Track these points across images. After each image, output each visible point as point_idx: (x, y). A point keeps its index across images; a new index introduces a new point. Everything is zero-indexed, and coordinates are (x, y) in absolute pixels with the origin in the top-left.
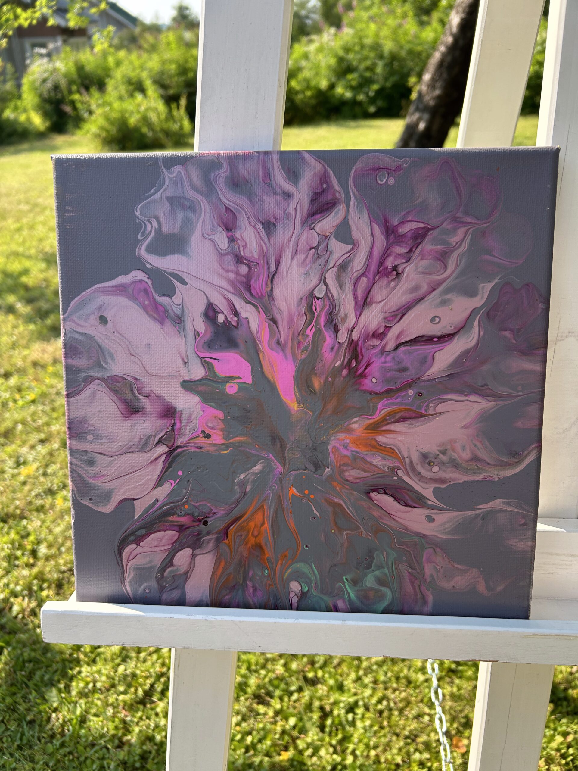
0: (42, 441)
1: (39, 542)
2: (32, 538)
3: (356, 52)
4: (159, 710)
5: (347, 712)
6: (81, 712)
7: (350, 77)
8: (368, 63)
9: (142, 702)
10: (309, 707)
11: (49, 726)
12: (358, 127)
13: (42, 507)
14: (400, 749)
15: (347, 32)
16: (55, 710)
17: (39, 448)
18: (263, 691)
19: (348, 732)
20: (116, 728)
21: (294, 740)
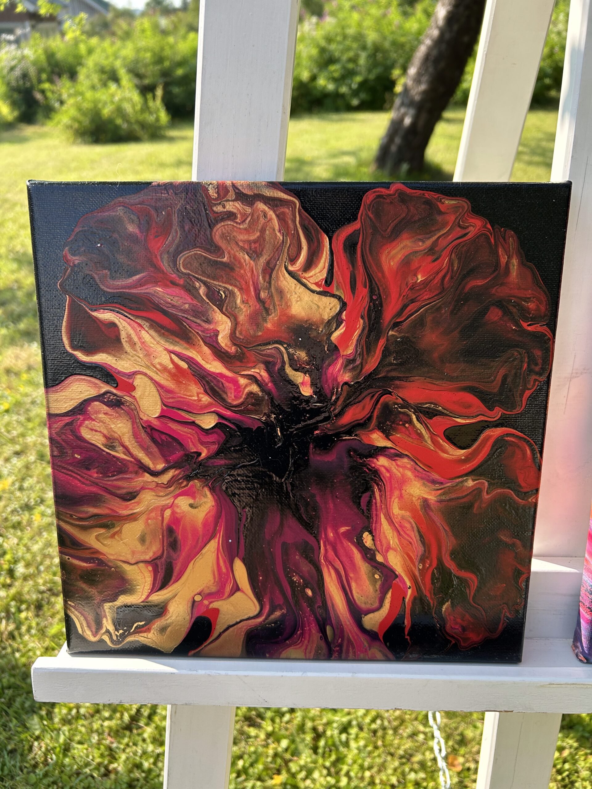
0: (17, 454)
1: (16, 561)
2: (8, 557)
3: (339, 43)
4: (146, 735)
5: (341, 733)
6: (65, 740)
7: (332, 68)
8: (351, 54)
9: (128, 728)
10: (301, 728)
11: (32, 755)
12: (341, 120)
13: (19, 523)
14: (395, 770)
15: (329, 22)
16: (38, 738)
17: (14, 460)
18: (254, 713)
19: (341, 753)
20: (102, 756)
21: (287, 762)
